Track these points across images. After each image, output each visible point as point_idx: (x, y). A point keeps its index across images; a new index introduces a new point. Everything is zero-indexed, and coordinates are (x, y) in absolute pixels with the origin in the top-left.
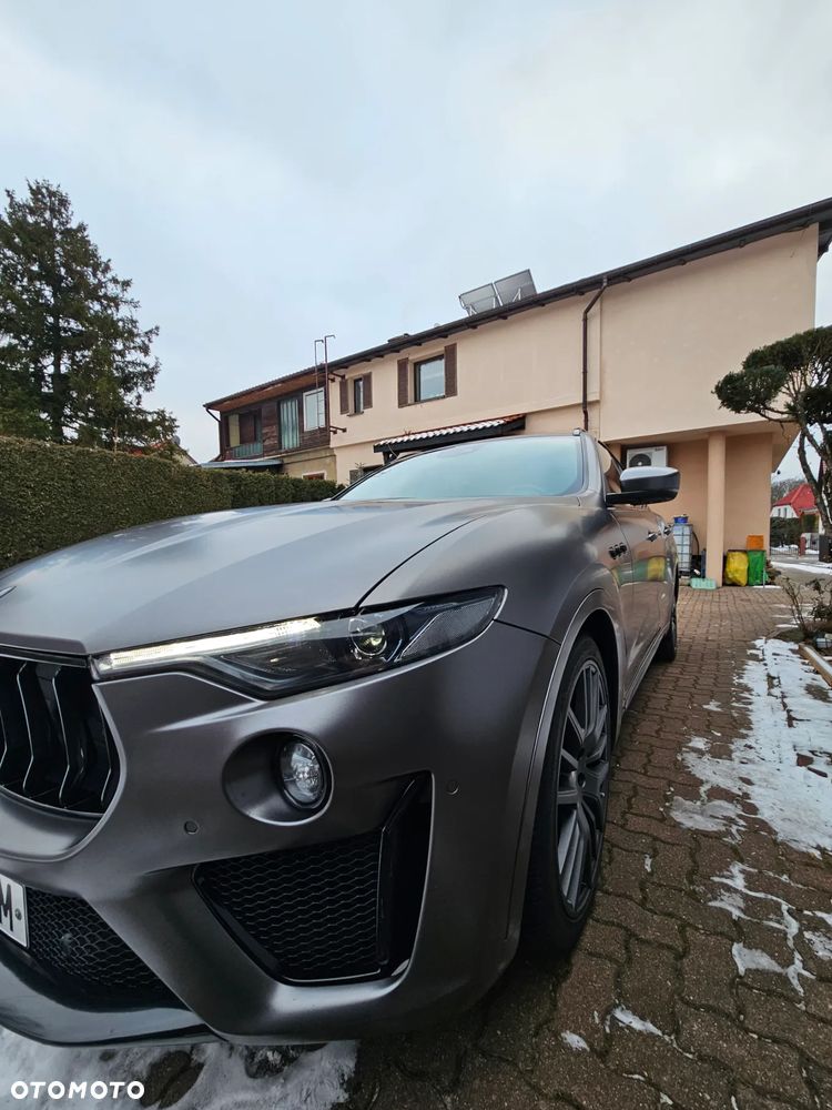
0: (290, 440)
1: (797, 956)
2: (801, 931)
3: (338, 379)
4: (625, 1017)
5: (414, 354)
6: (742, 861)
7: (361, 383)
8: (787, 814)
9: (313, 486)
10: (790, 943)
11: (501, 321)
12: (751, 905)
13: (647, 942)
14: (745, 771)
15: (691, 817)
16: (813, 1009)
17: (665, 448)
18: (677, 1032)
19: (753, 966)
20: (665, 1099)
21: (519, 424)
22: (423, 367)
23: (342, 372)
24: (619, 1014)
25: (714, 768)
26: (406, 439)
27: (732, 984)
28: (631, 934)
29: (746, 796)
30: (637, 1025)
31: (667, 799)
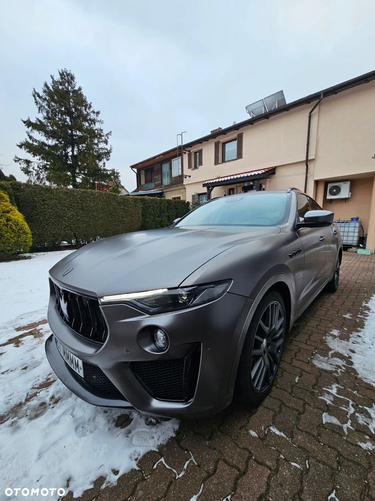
0: (166, 181)
1: (350, 421)
2: (354, 413)
3: (187, 153)
4: (273, 430)
5: (223, 139)
6: (338, 383)
7: (198, 153)
8: (367, 367)
9: (175, 203)
10: (348, 416)
11: (266, 120)
12: (336, 400)
13: (289, 407)
14: (353, 347)
15: (321, 363)
16: (349, 440)
17: (349, 182)
18: (292, 437)
19: (329, 421)
20: (282, 456)
21: (272, 172)
22: (227, 145)
23: (189, 149)
24: (271, 428)
25: (339, 344)
26: (217, 180)
27: (319, 426)
28: (283, 403)
29: (350, 357)
30: (278, 432)
31: (313, 355)
